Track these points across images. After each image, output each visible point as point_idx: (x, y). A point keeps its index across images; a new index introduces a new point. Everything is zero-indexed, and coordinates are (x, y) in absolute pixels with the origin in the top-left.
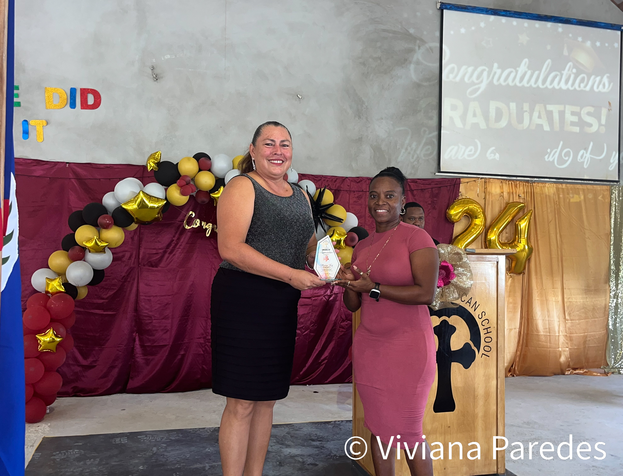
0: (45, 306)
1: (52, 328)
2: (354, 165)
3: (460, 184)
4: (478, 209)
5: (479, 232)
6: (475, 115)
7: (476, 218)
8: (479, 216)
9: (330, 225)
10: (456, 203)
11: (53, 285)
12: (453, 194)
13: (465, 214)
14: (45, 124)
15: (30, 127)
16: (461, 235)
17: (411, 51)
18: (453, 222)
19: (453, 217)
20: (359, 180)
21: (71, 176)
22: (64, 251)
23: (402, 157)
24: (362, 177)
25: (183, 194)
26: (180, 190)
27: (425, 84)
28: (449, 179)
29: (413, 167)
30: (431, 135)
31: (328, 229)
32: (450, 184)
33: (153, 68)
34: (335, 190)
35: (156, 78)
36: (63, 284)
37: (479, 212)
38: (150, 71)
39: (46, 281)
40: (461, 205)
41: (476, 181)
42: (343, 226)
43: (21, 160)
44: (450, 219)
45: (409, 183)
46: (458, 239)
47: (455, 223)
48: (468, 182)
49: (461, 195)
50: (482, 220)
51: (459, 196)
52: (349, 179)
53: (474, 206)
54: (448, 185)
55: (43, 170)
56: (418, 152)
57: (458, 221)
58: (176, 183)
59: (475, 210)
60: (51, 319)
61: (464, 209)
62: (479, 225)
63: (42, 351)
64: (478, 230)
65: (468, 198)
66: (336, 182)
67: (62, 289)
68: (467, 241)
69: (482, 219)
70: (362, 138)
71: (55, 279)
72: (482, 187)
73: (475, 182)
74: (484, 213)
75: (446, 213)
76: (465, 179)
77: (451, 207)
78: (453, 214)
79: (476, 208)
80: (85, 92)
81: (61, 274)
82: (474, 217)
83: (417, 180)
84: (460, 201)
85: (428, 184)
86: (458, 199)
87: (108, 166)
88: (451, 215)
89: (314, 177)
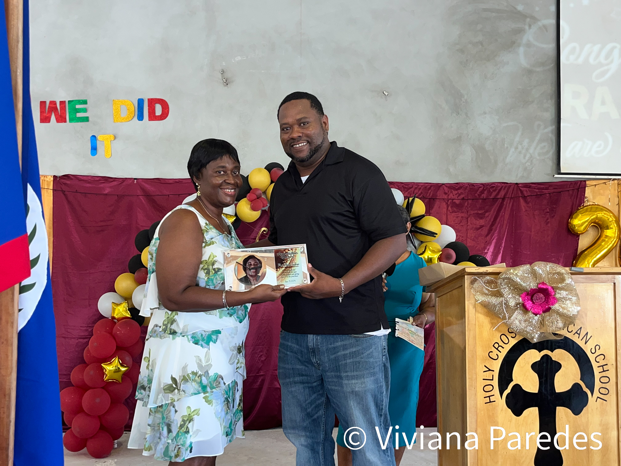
0: (111, 333)
1: (117, 356)
2: (452, 169)
3: (585, 187)
4: (609, 217)
5: (611, 245)
6: (603, 103)
7: (608, 228)
8: (611, 226)
9: (422, 241)
10: (581, 211)
11: (119, 310)
12: (576, 199)
13: (592, 224)
14: (112, 138)
15: (98, 142)
16: (588, 250)
17: (520, 31)
18: (577, 234)
19: (576, 228)
20: (459, 186)
21: (139, 192)
22: (131, 274)
23: (511, 157)
24: (462, 183)
25: (254, 209)
26: (251, 205)
27: (538, 69)
28: (572, 182)
29: (525, 169)
30: (546, 130)
31: (420, 245)
32: (574, 187)
33: (223, 72)
34: (430, 198)
35: (227, 83)
36: (129, 310)
37: (611, 222)
38: (220, 76)
39: (112, 306)
40: (587, 213)
41: (606, 183)
42: (437, 242)
43: (90, 178)
44: (573, 231)
45: (520, 188)
46: (585, 254)
47: (580, 235)
48: (595, 185)
49: (588, 201)
50: (615, 231)
51: (584, 202)
52: (446, 186)
53: (604, 213)
54: (570, 189)
55: (111, 187)
56: (531, 151)
57: (583, 233)
58: (246, 197)
59: (606, 218)
60: (117, 347)
61: (591, 217)
62: (611, 237)
63: (108, 381)
64: (611, 244)
65: (596, 205)
66: (430, 190)
67: (128, 315)
68: (595, 257)
69: (616, 229)
70: (460, 137)
71: (121, 304)
72: (615, 190)
73: (605, 185)
74: (617, 222)
75: (568, 223)
76: (591, 181)
77: (574, 216)
78: (577, 224)
79: (606, 216)
80: (152, 102)
81: (128, 299)
82: (604, 228)
83: (531, 185)
84: (585, 208)
85: (545, 188)
86: (583, 205)
87: (177, 181)
88: (574, 225)
89: (403, 185)
